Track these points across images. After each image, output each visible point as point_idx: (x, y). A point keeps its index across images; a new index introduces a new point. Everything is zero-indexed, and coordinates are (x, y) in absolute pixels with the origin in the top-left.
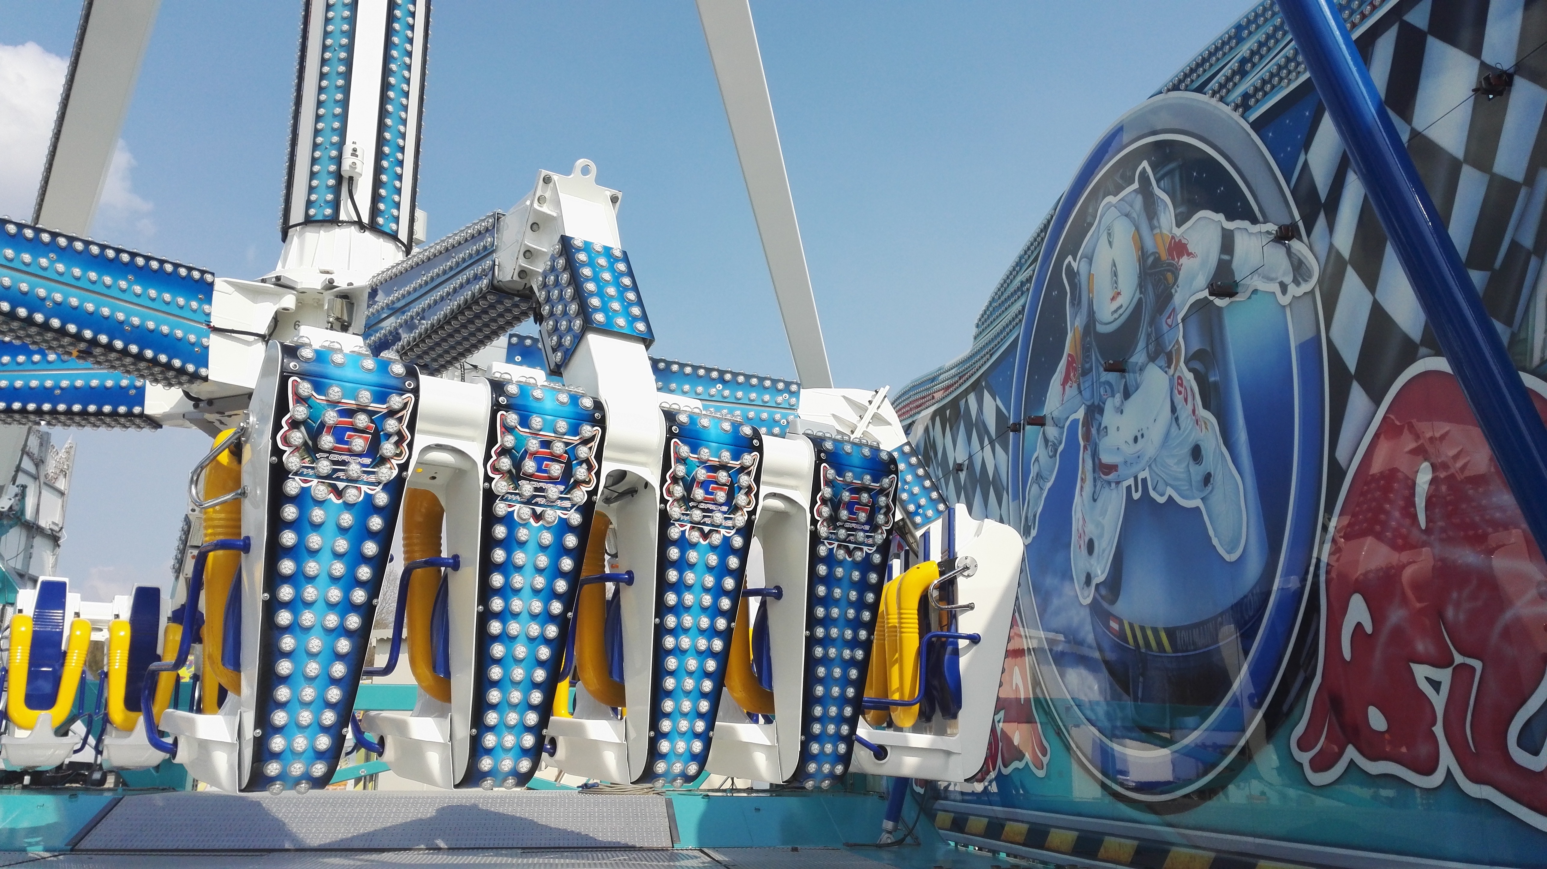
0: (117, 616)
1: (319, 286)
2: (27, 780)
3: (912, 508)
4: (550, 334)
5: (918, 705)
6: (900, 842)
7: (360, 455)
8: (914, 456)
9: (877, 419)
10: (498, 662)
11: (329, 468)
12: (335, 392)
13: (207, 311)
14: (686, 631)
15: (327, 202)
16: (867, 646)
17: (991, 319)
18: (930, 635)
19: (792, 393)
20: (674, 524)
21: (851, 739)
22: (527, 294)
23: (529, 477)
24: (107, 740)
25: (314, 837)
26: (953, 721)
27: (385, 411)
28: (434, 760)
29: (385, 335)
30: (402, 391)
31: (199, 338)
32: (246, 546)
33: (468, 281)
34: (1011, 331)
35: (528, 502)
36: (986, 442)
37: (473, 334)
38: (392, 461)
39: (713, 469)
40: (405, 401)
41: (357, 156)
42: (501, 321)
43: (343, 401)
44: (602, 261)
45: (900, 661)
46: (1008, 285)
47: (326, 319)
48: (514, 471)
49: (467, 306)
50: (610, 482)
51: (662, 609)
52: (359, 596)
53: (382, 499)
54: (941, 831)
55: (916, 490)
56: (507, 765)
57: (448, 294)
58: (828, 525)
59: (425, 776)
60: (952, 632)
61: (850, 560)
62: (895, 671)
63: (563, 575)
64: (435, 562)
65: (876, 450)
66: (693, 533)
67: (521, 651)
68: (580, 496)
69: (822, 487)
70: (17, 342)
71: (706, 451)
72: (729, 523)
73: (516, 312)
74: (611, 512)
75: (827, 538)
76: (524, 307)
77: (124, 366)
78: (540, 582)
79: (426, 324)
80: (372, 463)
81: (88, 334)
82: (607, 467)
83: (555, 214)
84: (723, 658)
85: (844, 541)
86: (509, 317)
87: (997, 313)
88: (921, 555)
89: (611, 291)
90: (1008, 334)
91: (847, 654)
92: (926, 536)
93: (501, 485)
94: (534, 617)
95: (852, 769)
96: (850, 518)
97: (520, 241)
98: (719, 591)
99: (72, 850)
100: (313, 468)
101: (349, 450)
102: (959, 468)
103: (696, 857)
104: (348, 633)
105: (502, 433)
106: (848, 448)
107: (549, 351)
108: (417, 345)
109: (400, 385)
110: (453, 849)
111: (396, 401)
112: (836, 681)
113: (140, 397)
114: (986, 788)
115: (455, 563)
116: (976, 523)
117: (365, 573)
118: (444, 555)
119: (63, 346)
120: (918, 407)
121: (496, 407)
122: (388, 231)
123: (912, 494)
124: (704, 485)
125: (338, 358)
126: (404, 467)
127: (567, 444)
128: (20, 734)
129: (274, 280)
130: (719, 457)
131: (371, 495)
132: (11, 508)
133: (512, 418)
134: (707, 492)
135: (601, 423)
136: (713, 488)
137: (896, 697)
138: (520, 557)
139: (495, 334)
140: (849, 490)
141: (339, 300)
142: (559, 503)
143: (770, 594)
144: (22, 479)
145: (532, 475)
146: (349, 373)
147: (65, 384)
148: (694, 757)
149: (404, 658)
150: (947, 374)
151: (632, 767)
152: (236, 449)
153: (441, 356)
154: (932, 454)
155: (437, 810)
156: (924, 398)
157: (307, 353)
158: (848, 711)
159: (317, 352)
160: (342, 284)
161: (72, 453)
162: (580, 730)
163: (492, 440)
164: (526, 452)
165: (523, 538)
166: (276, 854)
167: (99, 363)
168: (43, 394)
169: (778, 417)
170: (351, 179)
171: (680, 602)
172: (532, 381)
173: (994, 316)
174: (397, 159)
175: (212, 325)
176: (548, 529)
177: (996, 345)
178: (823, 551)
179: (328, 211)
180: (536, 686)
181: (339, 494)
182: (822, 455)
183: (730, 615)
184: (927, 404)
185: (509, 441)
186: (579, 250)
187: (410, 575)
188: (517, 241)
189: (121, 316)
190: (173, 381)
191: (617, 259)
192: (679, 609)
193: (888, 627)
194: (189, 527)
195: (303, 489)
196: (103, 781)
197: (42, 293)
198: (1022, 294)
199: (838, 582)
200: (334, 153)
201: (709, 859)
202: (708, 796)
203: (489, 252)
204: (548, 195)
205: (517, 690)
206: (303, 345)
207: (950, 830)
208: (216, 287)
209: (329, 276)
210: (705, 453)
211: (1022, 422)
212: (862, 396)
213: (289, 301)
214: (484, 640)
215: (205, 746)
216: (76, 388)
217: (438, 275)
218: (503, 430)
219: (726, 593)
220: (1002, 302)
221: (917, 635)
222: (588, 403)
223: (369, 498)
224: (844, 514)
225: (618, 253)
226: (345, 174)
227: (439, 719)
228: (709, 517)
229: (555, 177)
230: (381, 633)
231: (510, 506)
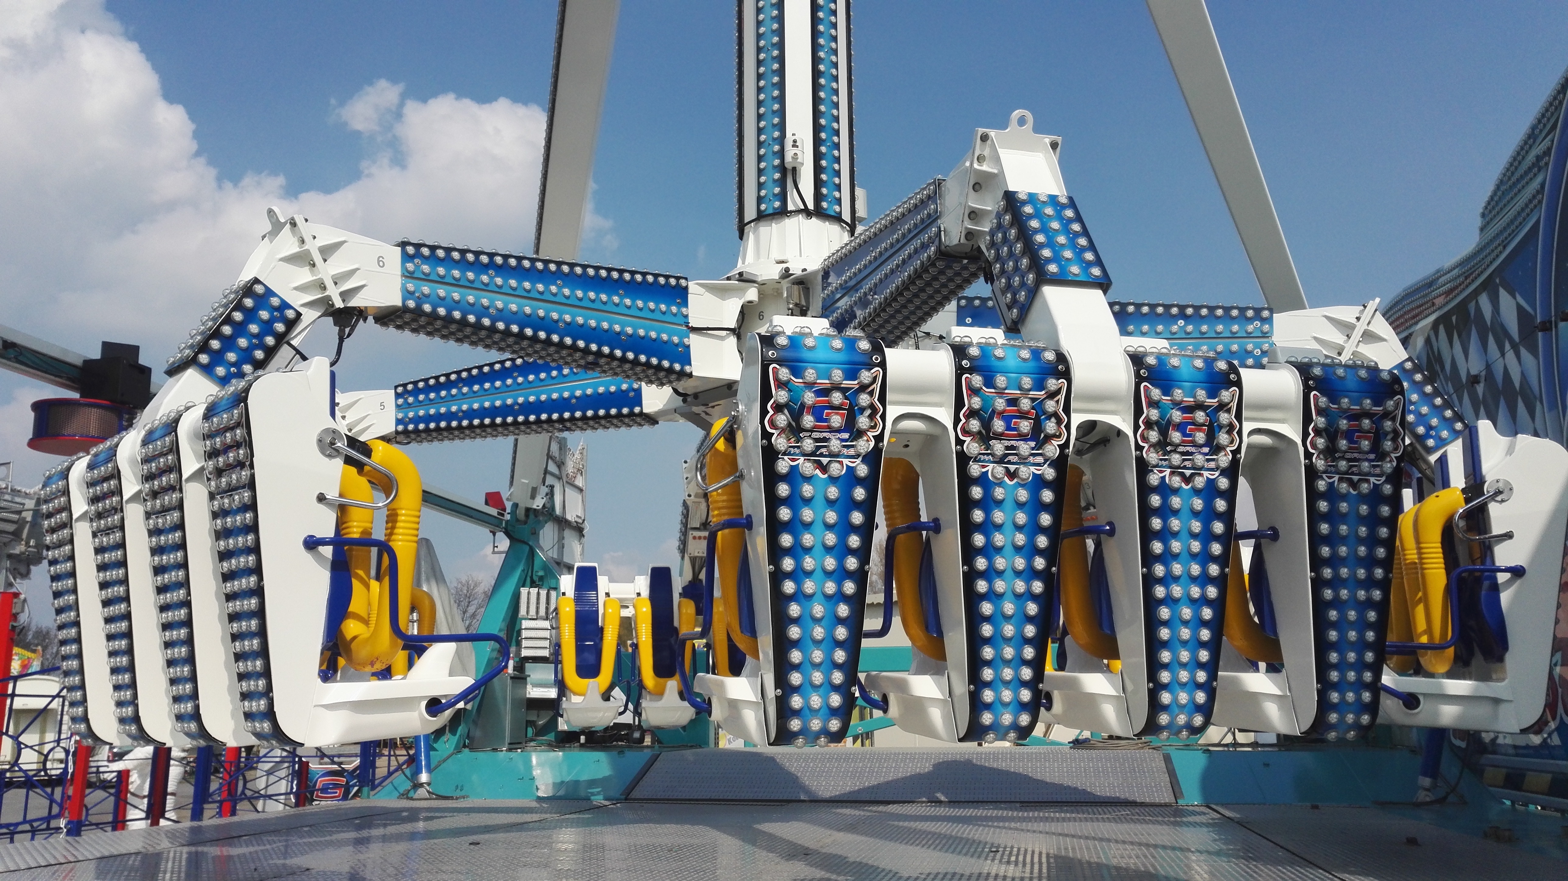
0: (639, 594)
1: (776, 277)
2: (583, 739)
3: (1421, 430)
4: (1004, 292)
5: (1451, 650)
6: (1442, 801)
7: (839, 431)
8: (1418, 372)
9: (1369, 336)
10: (988, 619)
11: (812, 445)
12: (810, 374)
13: (685, 313)
14: (1176, 579)
15: (775, 195)
16: (1385, 585)
17: (1501, 205)
18: (1459, 570)
19: (1264, 320)
20: (1152, 471)
21: (1376, 687)
22: (975, 255)
23: (999, 437)
24: (644, 703)
25: (827, 788)
26: (1499, 665)
27: (857, 387)
28: (936, 715)
29: (842, 314)
30: (870, 366)
31: (681, 338)
32: (748, 524)
33: (916, 251)
34: (1528, 215)
35: (1001, 461)
36: (1507, 346)
37: (925, 302)
38: (869, 433)
39: (1189, 409)
40: (874, 375)
41: (797, 147)
42: (952, 286)
43: (818, 381)
44: (1049, 211)
45: (1425, 600)
46: (1520, 163)
47: (786, 306)
48: (984, 432)
49: (918, 275)
50: (1081, 433)
51: (1148, 559)
52: (852, 563)
53: (863, 470)
54: (1491, 789)
55: (1425, 410)
56: (1007, 719)
57: (898, 266)
58: (1325, 456)
59: (928, 731)
60: (1488, 566)
61: (1354, 493)
62: (1420, 612)
63: (1043, 530)
64: (916, 526)
65: (1374, 370)
66: (1174, 478)
67: (1009, 608)
68: (1052, 450)
69: (1314, 417)
70: (540, 362)
71: (1180, 391)
72: (1212, 465)
73: (965, 274)
74: (1084, 464)
75: (1325, 472)
76: (973, 268)
77: (624, 372)
78: (1021, 539)
79: (878, 298)
80: (850, 437)
81: (594, 347)
82: (1077, 419)
83: (996, 171)
84: (1219, 605)
85: (1346, 473)
86: (958, 280)
87: (1508, 198)
88: (1438, 482)
89: (1062, 239)
90: (1524, 219)
91: (1362, 594)
92: (1443, 461)
93: (972, 447)
94: (1018, 574)
95: (1379, 720)
96: (1350, 448)
97: (963, 204)
98: (1207, 536)
99: (626, 799)
100: (798, 447)
101: (829, 427)
102: (1474, 380)
103: (1204, 814)
104: (846, 599)
105: (969, 396)
106: (1340, 372)
107: (1005, 309)
108: (873, 320)
109: (867, 360)
110: (954, 802)
111: (865, 376)
112: (1352, 625)
113: (637, 399)
114: (1545, 740)
115: (936, 526)
116: (1505, 440)
117: (854, 541)
118: (924, 518)
119: (575, 361)
120: (1414, 317)
121: (960, 371)
122: (833, 214)
123: (1419, 415)
124: (1180, 427)
125: (810, 342)
126: (879, 438)
127: (1033, 400)
128: (576, 699)
129: (737, 276)
130: (1194, 397)
131: (853, 467)
132: (544, 505)
133: (977, 380)
134: (1184, 434)
135: (1066, 374)
136: (1191, 430)
137: (1424, 639)
138: (998, 516)
139: (947, 299)
140: (1346, 418)
141: (796, 287)
142: (1031, 459)
143: (1265, 536)
144: (550, 480)
145: (1002, 434)
146: (821, 354)
147: (578, 393)
148: (1198, 708)
149: (897, 621)
150: (1449, 275)
151: (1132, 719)
152: (730, 436)
153: (896, 327)
154: (1438, 368)
155: (934, 765)
156: (1421, 305)
157: (782, 341)
158: (1369, 656)
159: (790, 338)
160: (796, 270)
161: (585, 454)
162: (1074, 685)
163: (959, 403)
164: (993, 411)
165: (1000, 497)
166: (795, 804)
167: (604, 372)
168: (562, 404)
169: (1250, 347)
170: (794, 170)
171: (1167, 549)
172: (992, 341)
173: (1505, 201)
174: (834, 143)
175: (690, 325)
176: (1023, 486)
177: (1510, 235)
178: (1322, 485)
179: (777, 204)
180: (1028, 641)
181: (824, 469)
182: (1311, 382)
183: (1223, 560)
184: (1427, 312)
185: (976, 403)
186: (1024, 203)
187: (894, 541)
188: (961, 204)
189: (617, 328)
190: (664, 381)
191: (1064, 207)
192: (1167, 557)
193: (1406, 564)
194: (688, 511)
195: (792, 468)
196: (642, 740)
197: (555, 316)
198: (1539, 171)
199: (1344, 518)
200: (777, 148)
201: (1219, 816)
202: (1209, 750)
203: (934, 218)
204: (986, 153)
205: (1009, 646)
206: (778, 334)
207: (1502, 787)
208: (690, 290)
209: (784, 266)
210: (1178, 394)
211: (1553, 319)
212: (1347, 313)
213: (752, 294)
214: (972, 599)
215: (734, 705)
216: (587, 396)
217: (886, 249)
218: (969, 392)
219: (1217, 538)
220: (1514, 183)
221: (1443, 571)
222: (1050, 356)
223: (851, 470)
224: (1343, 444)
225: (1064, 200)
226: (789, 166)
227: (935, 677)
228: (1189, 460)
229: (992, 133)
230: (875, 597)
231: (984, 467)
